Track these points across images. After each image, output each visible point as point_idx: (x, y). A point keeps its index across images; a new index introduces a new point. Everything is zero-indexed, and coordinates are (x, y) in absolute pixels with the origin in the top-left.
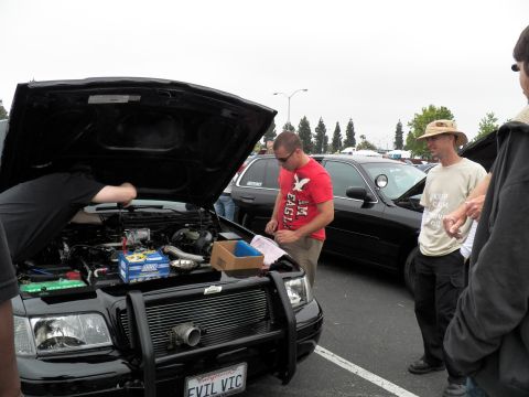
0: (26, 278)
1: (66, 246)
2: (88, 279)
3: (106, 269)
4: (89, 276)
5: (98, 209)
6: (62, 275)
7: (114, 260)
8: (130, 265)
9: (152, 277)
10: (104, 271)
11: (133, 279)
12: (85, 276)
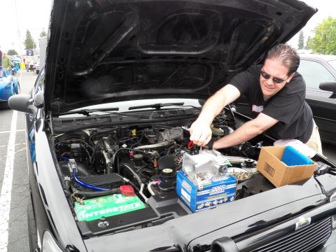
0: (80, 196)
1: (108, 146)
2: (141, 192)
3: (159, 182)
4: (142, 189)
5: (130, 109)
6: (115, 189)
7: (164, 171)
8: (199, 191)
9: (219, 200)
10: (157, 184)
11: (201, 204)
12: (137, 189)
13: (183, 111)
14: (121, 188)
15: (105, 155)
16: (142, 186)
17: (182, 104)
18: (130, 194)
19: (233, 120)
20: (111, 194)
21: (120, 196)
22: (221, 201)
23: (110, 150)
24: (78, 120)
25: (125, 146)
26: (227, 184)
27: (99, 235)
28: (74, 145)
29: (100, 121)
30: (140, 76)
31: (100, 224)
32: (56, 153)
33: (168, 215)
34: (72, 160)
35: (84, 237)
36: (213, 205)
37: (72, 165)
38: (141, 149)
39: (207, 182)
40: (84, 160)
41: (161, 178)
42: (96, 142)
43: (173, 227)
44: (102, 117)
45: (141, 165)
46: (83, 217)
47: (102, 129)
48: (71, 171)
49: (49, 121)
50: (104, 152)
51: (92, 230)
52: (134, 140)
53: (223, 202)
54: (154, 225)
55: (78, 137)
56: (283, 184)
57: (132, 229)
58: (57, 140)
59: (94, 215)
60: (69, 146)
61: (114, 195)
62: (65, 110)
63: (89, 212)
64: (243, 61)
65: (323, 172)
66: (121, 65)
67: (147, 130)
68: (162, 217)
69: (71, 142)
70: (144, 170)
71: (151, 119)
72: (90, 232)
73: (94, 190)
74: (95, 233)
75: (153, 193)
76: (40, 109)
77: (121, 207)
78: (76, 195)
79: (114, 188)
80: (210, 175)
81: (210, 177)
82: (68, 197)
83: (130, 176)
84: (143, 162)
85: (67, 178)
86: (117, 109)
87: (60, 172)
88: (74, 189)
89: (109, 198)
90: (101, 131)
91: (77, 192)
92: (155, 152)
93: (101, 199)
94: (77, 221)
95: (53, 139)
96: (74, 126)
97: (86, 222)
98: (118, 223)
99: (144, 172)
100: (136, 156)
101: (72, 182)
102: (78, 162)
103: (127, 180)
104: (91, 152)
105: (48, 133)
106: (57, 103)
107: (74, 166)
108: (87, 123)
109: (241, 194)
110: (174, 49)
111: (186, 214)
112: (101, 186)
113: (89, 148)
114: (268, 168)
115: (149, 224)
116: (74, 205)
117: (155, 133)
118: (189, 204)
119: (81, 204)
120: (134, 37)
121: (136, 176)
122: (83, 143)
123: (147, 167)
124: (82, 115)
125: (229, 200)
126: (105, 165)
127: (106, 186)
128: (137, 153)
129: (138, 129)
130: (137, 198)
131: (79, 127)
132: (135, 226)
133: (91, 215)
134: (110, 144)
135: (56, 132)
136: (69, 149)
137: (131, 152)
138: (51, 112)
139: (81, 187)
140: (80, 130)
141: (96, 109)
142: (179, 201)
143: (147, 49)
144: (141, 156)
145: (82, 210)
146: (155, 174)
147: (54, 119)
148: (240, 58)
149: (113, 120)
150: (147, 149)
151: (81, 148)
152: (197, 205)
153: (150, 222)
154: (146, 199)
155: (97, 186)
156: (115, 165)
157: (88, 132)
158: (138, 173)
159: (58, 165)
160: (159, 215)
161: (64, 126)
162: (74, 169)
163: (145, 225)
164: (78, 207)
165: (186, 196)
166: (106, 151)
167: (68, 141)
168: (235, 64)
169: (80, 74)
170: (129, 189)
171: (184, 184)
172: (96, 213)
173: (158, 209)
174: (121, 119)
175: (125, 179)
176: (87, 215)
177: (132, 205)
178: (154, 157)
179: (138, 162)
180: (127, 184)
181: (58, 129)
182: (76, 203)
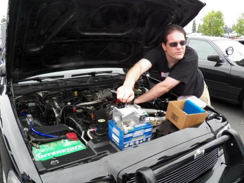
0: (36, 142)
1: (56, 104)
2: (82, 137)
3: (95, 129)
4: (83, 135)
5: (72, 76)
6: (63, 136)
7: (99, 121)
8: (125, 134)
9: (140, 141)
10: (94, 131)
11: (127, 144)
12: (79, 135)
13: (112, 77)
14: (67, 135)
15: (55, 111)
16: (83, 132)
17: (111, 72)
18: (74, 139)
19: (148, 83)
20: (60, 139)
21: (66, 141)
22: (141, 141)
23: (58, 107)
24: (33, 85)
25: (69, 103)
26: (145, 129)
27: (52, 171)
28: (31, 104)
29: (50, 86)
30: (79, 52)
31: (52, 162)
32: (17, 110)
33: (103, 153)
34: (30, 116)
35: (40, 173)
36: (135, 144)
37: (30, 119)
38: (82, 106)
39: (130, 128)
40: (38, 115)
41: (97, 126)
42: (47, 102)
43: (107, 162)
44: (51, 83)
45: (82, 117)
46: (39, 158)
47: (51, 91)
48: (29, 124)
49: (11, 86)
50: (53, 109)
51: (46, 167)
52: (76, 99)
53: (143, 142)
54: (93, 161)
55: (33, 98)
56: (185, 127)
57: (77, 165)
58: (17, 101)
59: (47, 155)
60: (27, 105)
61: (62, 140)
62: (23, 78)
63: (43, 154)
64: (154, 40)
65: (212, 118)
66: (65, 43)
67: (86, 91)
68: (98, 155)
69: (28, 102)
70: (84, 121)
71: (88, 83)
72: (45, 169)
73: (47, 137)
74: (49, 170)
75: (91, 138)
76: (3, 78)
77: (68, 149)
78: (33, 141)
79: (61, 135)
80: (133, 123)
81: (133, 124)
82: (27, 144)
83: (74, 126)
84: (83, 115)
85: (26, 129)
86: (63, 76)
87: (20, 125)
88: (32, 137)
89: (59, 143)
90: (52, 93)
91: (34, 139)
92: (92, 107)
93: (52, 144)
94: (34, 161)
95: (14, 100)
96: (30, 90)
97: (41, 161)
98: (66, 161)
99: (85, 123)
100: (78, 111)
101: (30, 132)
102: (34, 117)
103: (72, 129)
104: (44, 109)
105: (10, 96)
106: (17, 72)
107: (31, 120)
108: (40, 87)
109: (156, 136)
110: (104, 31)
111: (116, 151)
112: (52, 134)
113: (42, 106)
114: (174, 116)
115: (89, 160)
116: (32, 150)
117: (92, 93)
118: (118, 145)
119: (37, 148)
120: (74, 22)
121: (78, 125)
122: (37, 102)
123: (86, 119)
124: (36, 82)
125: (147, 141)
126: (55, 119)
127: (56, 134)
128: (78, 108)
129: (78, 90)
130: (80, 142)
131: (34, 90)
132: (79, 162)
133: (45, 156)
134: (58, 103)
135: (16, 95)
136: (27, 107)
137: (74, 108)
138: (12, 80)
139: (37, 136)
140: (35, 92)
141: (46, 77)
142: (111, 143)
143: (84, 32)
144: (81, 110)
145: (38, 152)
146: (92, 124)
147: (14, 85)
148: (152, 38)
149: (60, 85)
150: (86, 106)
151: (36, 106)
152: (124, 145)
153: (90, 159)
154: (86, 142)
155: (49, 134)
156: (62, 118)
157: (41, 94)
158: (79, 123)
159: (18, 120)
160: (97, 153)
161: (22, 90)
162: (31, 122)
163: (86, 162)
164: (35, 151)
165: (116, 138)
166: (56, 108)
167: (26, 101)
168: (149, 42)
169: (34, 50)
170: (74, 135)
171: (114, 130)
172: (49, 154)
173: (95, 149)
174: (66, 84)
175: (70, 128)
176: (42, 156)
177: (76, 147)
178: (91, 111)
179: (79, 115)
180: (72, 131)
181: (17, 92)
182: (33, 148)
